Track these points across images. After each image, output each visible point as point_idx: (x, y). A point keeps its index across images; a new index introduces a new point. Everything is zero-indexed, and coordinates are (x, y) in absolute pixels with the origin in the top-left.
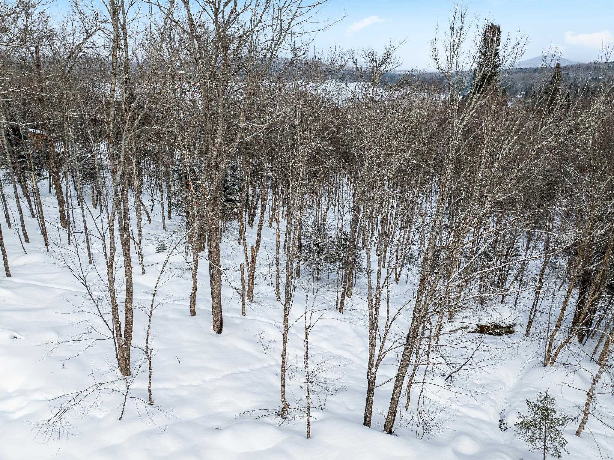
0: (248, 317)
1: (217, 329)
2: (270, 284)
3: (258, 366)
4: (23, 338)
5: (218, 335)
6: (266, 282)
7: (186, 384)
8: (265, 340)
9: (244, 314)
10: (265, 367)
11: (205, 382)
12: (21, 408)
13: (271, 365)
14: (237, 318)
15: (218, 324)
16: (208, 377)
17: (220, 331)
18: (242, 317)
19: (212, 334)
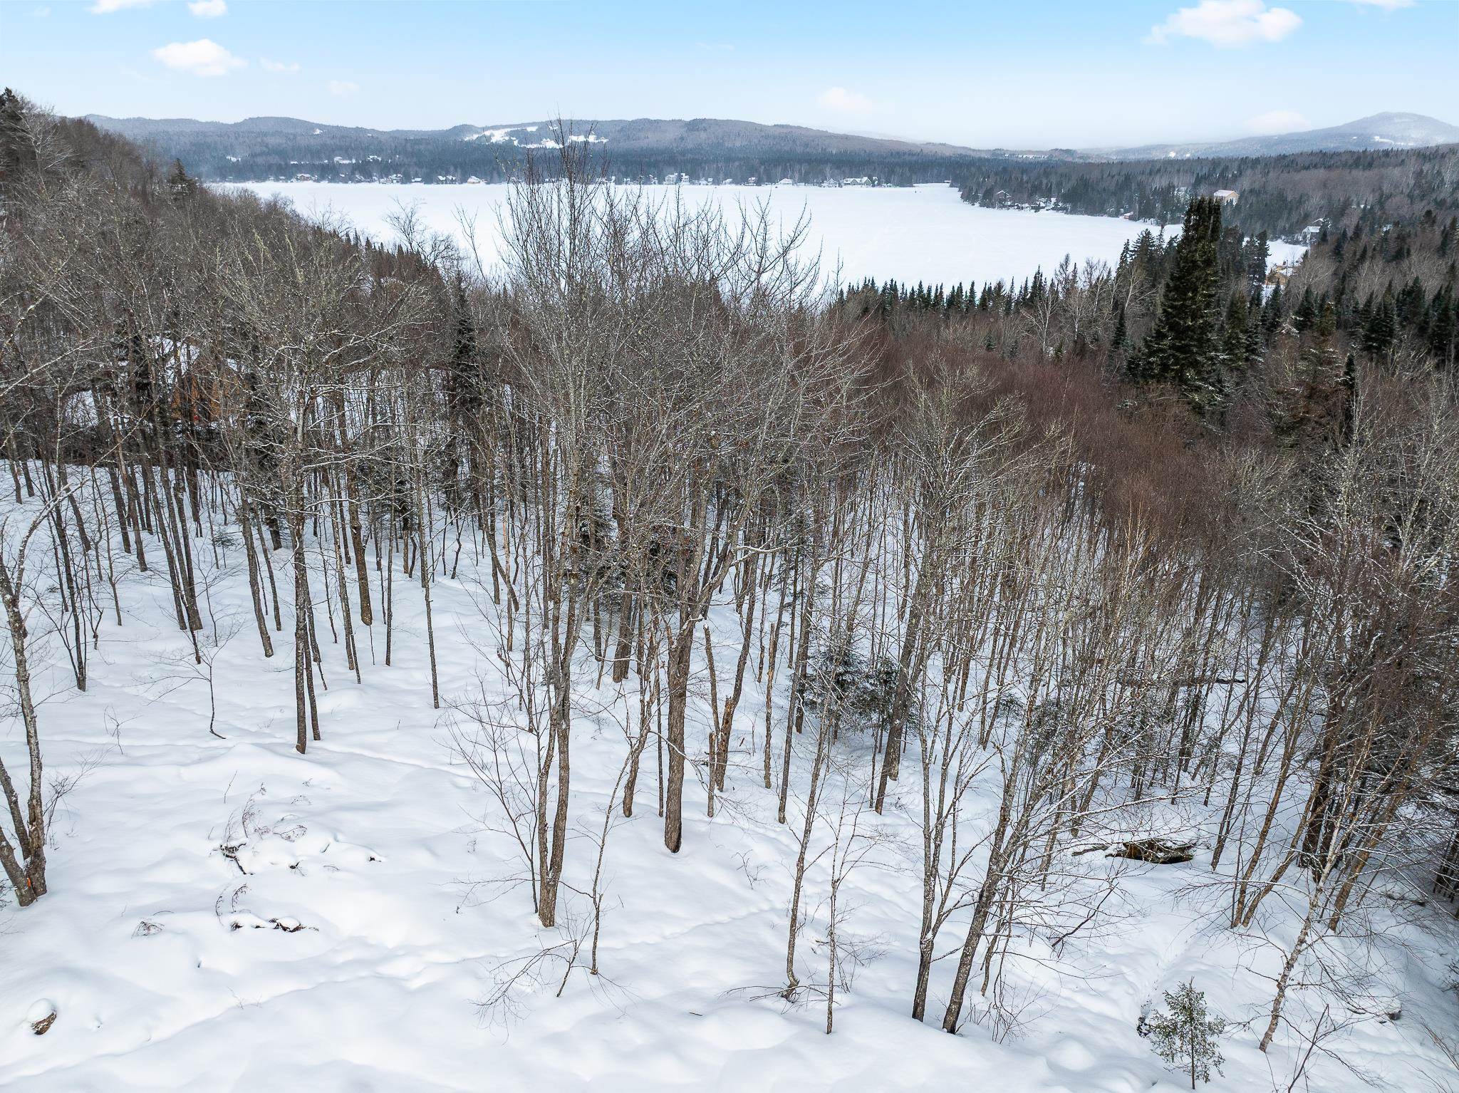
0: (718, 819)
1: (672, 845)
2: (751, 751)
3: (743, 912)
4: (383, 860)
5: (674, 855)
6: (743, 747)
7: (638, 941)
8: (751, 864)
9: (710, 814)
10: (754, 914)
11: (664, 938)
12: (419, 974)
13: (762, 911)
14: (700, 821)
15: (675, 836)
16: (668, 931)
17: (676, 849)
18: (708, 819)
19: (664, 854)
